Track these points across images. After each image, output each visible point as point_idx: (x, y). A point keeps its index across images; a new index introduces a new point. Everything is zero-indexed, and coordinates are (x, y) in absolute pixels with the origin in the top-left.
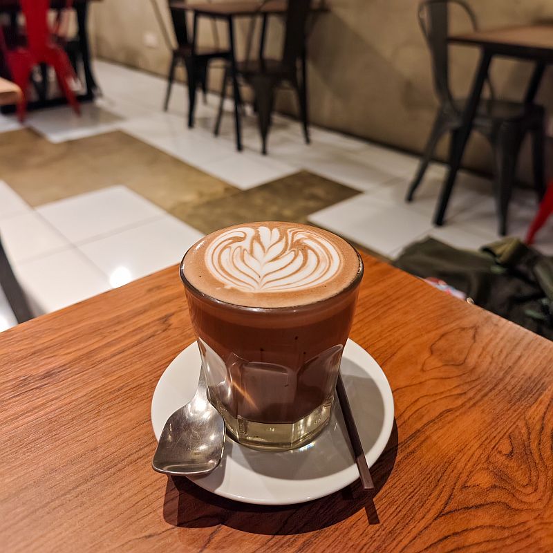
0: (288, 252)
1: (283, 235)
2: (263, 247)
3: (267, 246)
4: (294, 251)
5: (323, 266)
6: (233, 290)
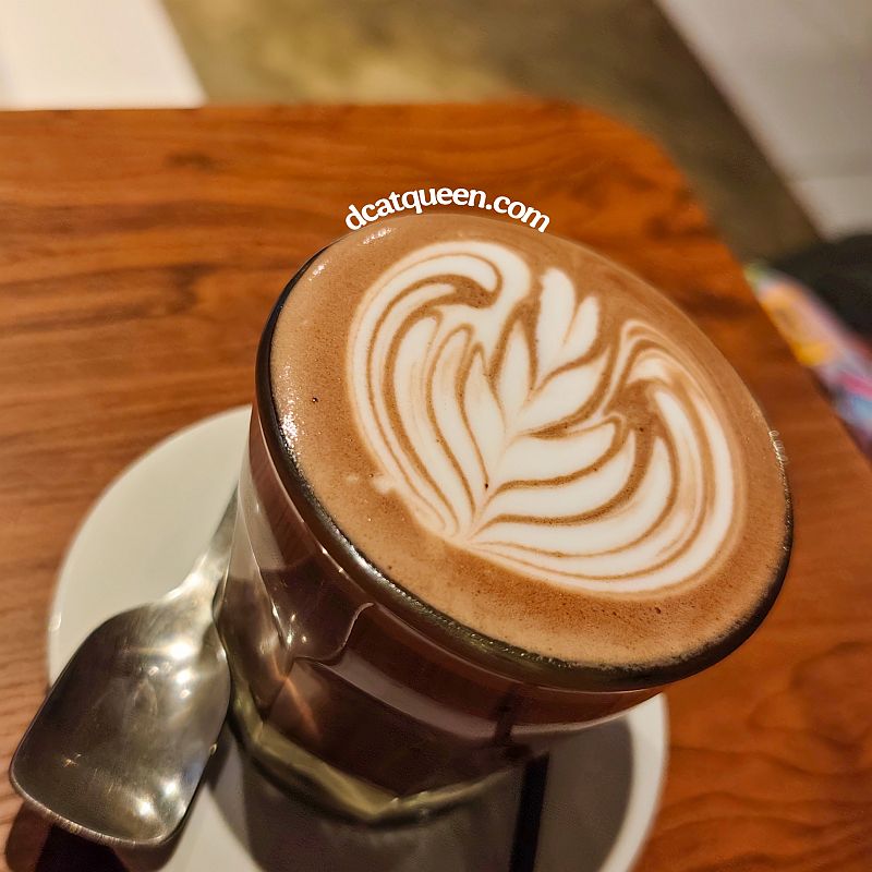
0: (597, 417)
1: (606, 340)
2: (534, 363)
3: (547, 362)
4: (616, 422)
5: (679, 524)
6: (392, 507)
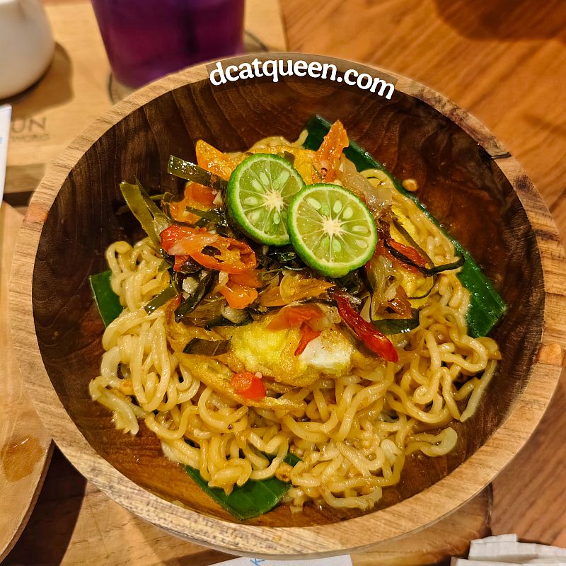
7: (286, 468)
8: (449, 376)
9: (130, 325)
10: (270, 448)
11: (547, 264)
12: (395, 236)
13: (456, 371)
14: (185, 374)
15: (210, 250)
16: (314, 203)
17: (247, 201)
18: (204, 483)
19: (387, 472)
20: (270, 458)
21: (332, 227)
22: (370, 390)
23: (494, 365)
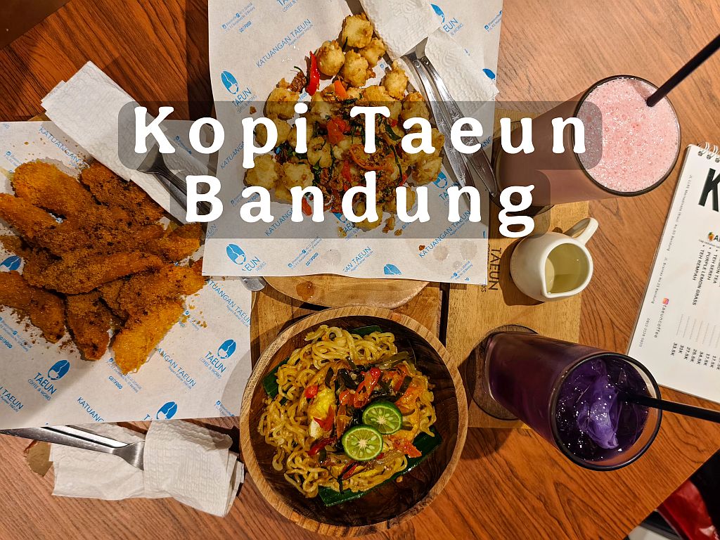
7: (280, 399)
8: (304, 473)
9: (350, 344)
10: (289, 393)
11: (333, 528)
12: (359, 468)
13: (305, 477)
14: (324, 364)
15: (364, 389)
16: (374, 438)
17: (380, 410)
18: (281, 365)
19: (271, 439)
20: (285, 392)
21: (363, 443)
22: (303, 440)
23: (304, 494)
